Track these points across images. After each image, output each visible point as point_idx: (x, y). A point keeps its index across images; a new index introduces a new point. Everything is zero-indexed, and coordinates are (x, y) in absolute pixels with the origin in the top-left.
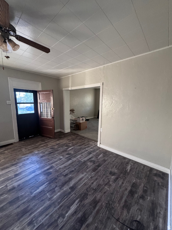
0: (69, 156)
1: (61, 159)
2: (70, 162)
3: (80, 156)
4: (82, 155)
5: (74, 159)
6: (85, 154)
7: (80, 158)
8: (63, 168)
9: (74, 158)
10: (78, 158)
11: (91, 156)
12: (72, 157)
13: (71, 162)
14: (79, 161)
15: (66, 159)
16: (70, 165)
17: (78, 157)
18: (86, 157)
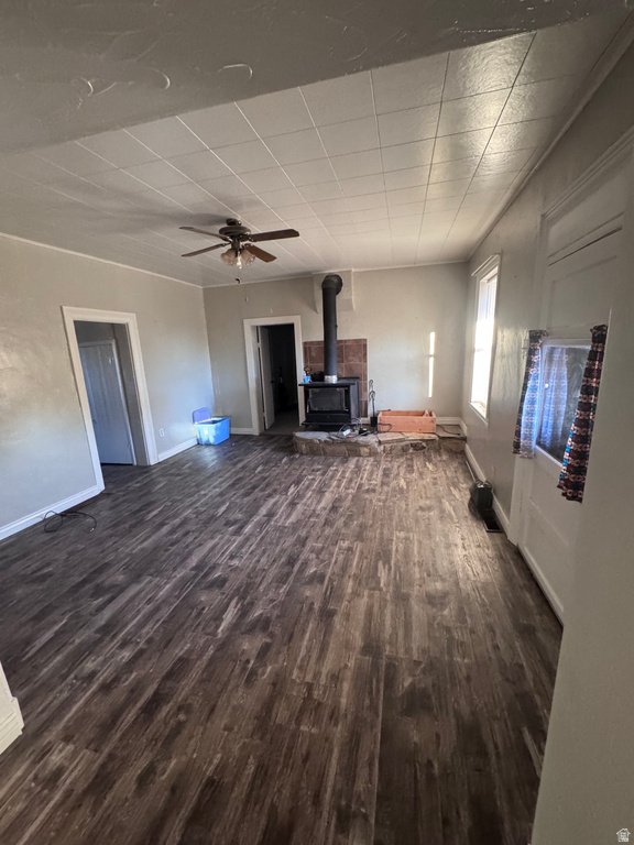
0: (210, 578)
1: (232, 557)
2: (194, 561)
3: (161, 593)
4: (149, 601)
5: (180, 574)
6: (139, 611)
7: (159, 587)
8: (206, 540)
9: (182, 578)
10: (166, 584)
11: (107, 614)
12: (195, 576)
13: (188, 561)
14: (159, 573)
15: (212, 563)
16: (190, 554)
17: (168, 586)
18: (132, 599)
